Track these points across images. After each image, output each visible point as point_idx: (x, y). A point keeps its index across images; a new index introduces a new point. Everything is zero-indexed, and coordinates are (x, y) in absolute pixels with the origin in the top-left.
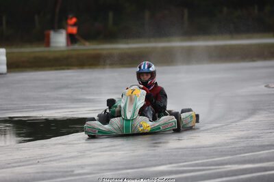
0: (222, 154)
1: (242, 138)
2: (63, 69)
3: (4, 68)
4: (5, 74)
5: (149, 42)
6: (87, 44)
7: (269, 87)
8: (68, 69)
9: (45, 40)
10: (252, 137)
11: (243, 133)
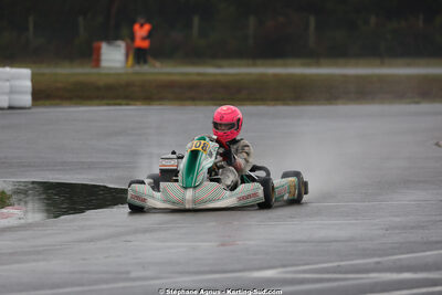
0: (365, 253)
1: (397, 228)
2: (120, 105)
3: (27, 100)
4: (29, 108)
5: (254, 65)
6: (158, 64)
8: (127, 105)
9: (92, 56)
10: (412, 228)
11: (398, 219)
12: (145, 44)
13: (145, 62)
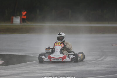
1: (109, 68)
2: (23, 34)
6: (29, 23)
7: (113, 46)
8: (25, 34)
9: (11, 20)
10: (113, 68)
11: (108, 65)
12: (25, 17)
13: (25, 22)
